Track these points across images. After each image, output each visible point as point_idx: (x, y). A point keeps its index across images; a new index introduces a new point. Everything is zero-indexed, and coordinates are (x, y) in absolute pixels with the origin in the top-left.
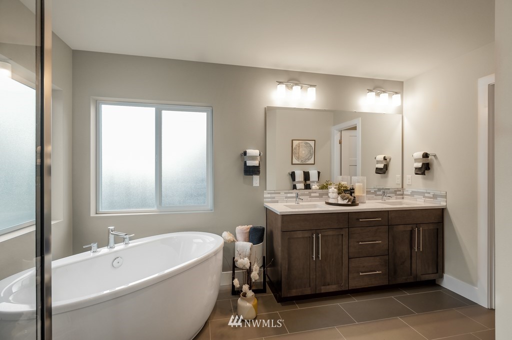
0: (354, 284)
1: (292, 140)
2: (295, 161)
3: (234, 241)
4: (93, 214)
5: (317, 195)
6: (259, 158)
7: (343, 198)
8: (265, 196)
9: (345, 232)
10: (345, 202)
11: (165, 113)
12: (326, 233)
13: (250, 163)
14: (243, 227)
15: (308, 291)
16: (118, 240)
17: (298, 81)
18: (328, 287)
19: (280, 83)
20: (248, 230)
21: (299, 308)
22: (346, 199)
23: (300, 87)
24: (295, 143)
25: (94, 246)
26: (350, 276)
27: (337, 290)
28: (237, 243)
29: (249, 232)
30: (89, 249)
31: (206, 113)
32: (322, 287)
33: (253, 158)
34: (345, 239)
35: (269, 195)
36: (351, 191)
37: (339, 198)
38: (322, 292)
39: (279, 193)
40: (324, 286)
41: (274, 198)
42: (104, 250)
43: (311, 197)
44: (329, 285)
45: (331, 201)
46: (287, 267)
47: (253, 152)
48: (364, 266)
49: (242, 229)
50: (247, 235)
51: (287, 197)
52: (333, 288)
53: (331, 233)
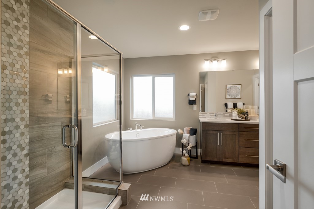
0: (242, 160)
1: (226, 85)
2: (228, 97)
3: (183, 134)
4: (131, 119)
5: (229, 115)
6: (196, 97)
7: (239, 117)
8: (199, 114)
9: (237, 133)
10: (240, 119)
11: (156, 78)
12: (226, 133)
13: (191, 99)
14: (188, 128)
15: (216, 160)
16: (139, 128)
17: (217, 58)
18: (227, 159)
19: (207, 60)
20: (190, 129)
21: (210, 166)
22: (240, 117)
23: (217, 61)
24: (228, 87)
25: (131, 128)
26: (240, 156)
27: (232, 162)
28: (184, 134)
29: (190, 130)
30: (129, 129)
31: (172, 77)
32: (224, 159)
33: (193, 97)
34: (237, 137)
35: (202, 114)
36: (247, 113)
37: (237, 117)
38: (223, 161)
39: (207, 113)
40: (224, 158)
41: (204, 116)
42: (134, 131)
43: (224, 116)
44: (227, 158)
45: (234, 118)
46: (205, 146)
47: (193, 94)
48: (249, 152)
49: (187, 129)
50: (189, 131)
51: (210, 116)
52: (229, 160)
53: (228, 133)
